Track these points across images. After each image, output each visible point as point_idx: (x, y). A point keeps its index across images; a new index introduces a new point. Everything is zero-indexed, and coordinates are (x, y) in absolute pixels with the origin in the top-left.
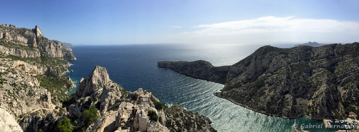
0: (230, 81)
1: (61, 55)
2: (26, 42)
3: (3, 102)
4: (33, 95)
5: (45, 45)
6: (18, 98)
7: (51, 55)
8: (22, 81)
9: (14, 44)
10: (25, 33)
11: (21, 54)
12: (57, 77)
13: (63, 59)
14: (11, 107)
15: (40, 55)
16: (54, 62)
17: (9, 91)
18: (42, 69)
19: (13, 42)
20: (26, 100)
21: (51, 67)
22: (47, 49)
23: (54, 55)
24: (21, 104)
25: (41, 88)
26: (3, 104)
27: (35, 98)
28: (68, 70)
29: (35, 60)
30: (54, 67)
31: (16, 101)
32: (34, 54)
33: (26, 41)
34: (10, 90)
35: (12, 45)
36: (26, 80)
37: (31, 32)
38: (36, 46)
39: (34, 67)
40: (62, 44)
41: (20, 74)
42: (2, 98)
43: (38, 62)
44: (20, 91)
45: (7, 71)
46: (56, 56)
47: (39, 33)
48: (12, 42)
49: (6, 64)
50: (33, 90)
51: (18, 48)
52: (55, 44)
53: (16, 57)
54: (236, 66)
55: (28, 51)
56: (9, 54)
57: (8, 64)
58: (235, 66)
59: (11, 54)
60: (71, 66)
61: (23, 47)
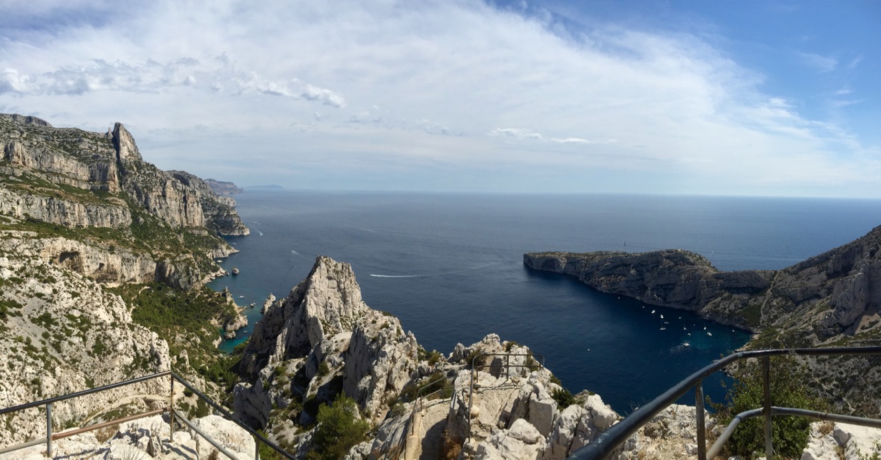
0: (773, 321)
1: (198, 217)
2: (85, 178)
3: (8, 379)
4: (109, 353)
5: (146, 187)
6: (60, 363)
7: (168, 220)
8: (73, 308)
9: (41, 183)
10: (81, 146)
11: (65, 214)
12: (186, 290)
13: (206, 233)
14: (36, 395)
15: (131, 221)
16: (175, 243)
17: (28, 342)
18: (137, 266)
19: (38, 175)
20: (88, 371)
21: (168, 260)
22: (153, 202)
23: (177, 217)
24: (71, 384)
25: (136, 329)
26: (9, 387)
27: (118, 363)
28: (221, 269)
29: (113, 237)
30: (175, 258)
31: (54, 376)
32: (111, 215)
33: (84, 173)
34: (32, 338)
35: (37, 186)
36: (85, 302)
37: (99, 143)
38: (117, 191)
39: (110, 259)
40: (202, 184)
41: (66, 284)
42: (5, 367)
43: (125, 243)
44: (66, 340)
45: (22, 274)
46: (182, 222)
47: (126, 147)
48: (36, 174)
49: (15, 250)
50: (110, 338)
51: (58, 196)
52: (179, 184)
53: (48, 225)
54: (795, 273)
55: (90, 207)
56: (26, 215)
57: (23, 248)
58: (791, 274)
59: (32, 215)
60: (231, 255)
61: (74, 191)
